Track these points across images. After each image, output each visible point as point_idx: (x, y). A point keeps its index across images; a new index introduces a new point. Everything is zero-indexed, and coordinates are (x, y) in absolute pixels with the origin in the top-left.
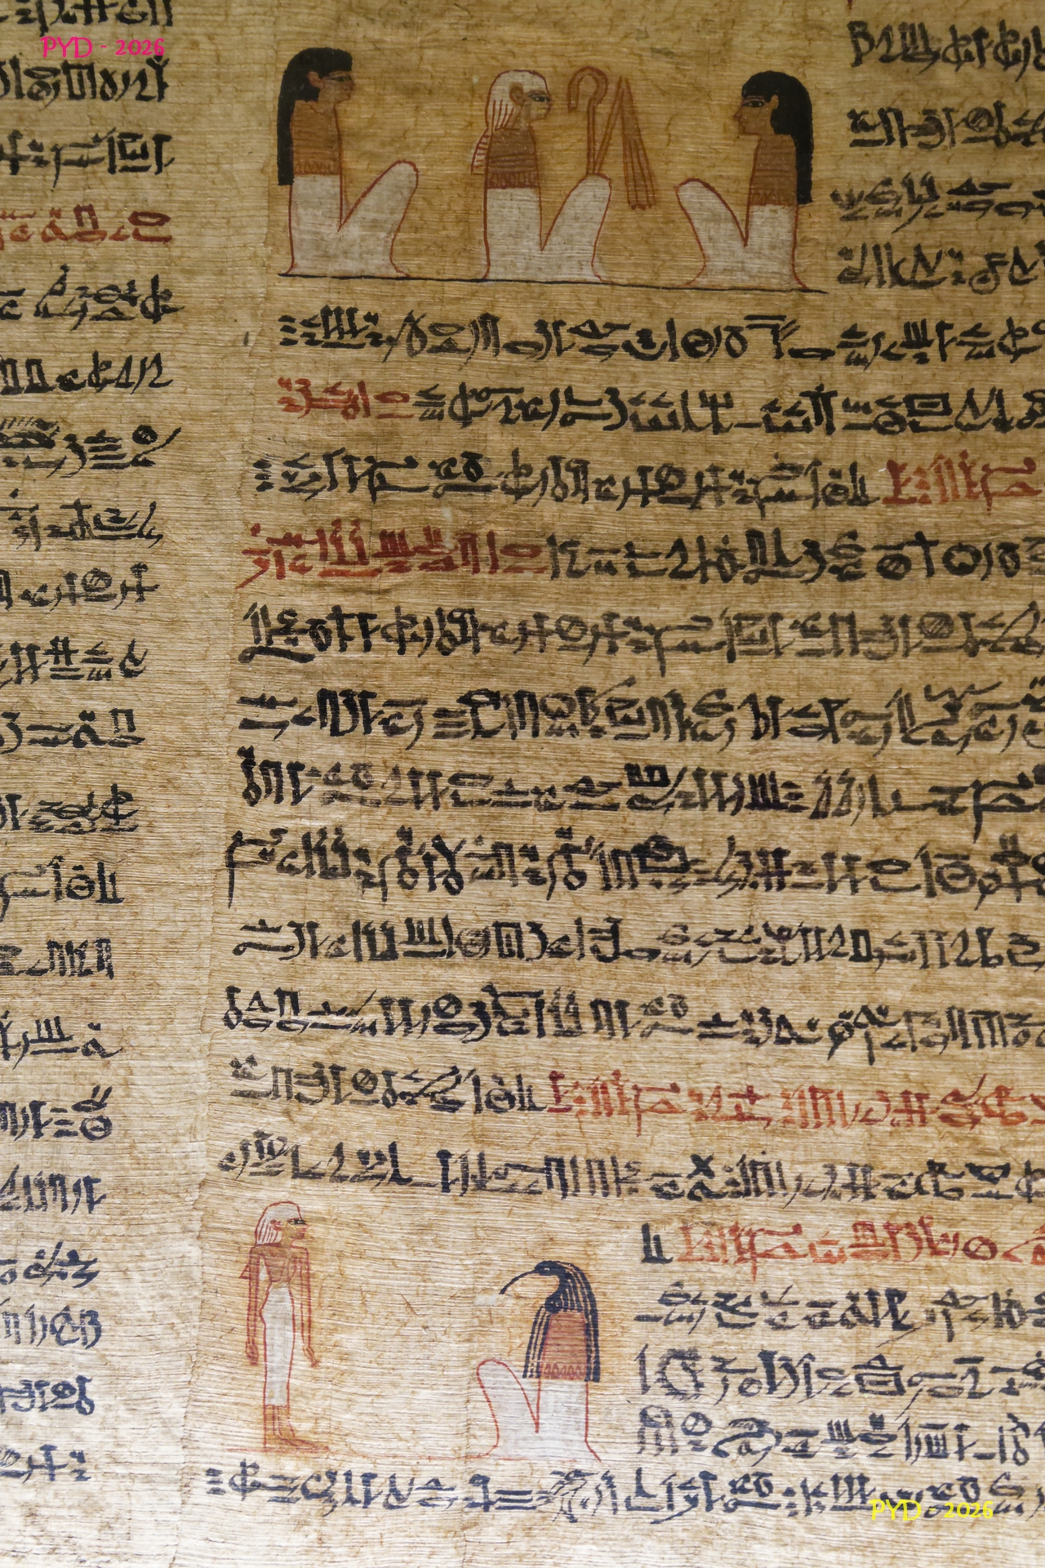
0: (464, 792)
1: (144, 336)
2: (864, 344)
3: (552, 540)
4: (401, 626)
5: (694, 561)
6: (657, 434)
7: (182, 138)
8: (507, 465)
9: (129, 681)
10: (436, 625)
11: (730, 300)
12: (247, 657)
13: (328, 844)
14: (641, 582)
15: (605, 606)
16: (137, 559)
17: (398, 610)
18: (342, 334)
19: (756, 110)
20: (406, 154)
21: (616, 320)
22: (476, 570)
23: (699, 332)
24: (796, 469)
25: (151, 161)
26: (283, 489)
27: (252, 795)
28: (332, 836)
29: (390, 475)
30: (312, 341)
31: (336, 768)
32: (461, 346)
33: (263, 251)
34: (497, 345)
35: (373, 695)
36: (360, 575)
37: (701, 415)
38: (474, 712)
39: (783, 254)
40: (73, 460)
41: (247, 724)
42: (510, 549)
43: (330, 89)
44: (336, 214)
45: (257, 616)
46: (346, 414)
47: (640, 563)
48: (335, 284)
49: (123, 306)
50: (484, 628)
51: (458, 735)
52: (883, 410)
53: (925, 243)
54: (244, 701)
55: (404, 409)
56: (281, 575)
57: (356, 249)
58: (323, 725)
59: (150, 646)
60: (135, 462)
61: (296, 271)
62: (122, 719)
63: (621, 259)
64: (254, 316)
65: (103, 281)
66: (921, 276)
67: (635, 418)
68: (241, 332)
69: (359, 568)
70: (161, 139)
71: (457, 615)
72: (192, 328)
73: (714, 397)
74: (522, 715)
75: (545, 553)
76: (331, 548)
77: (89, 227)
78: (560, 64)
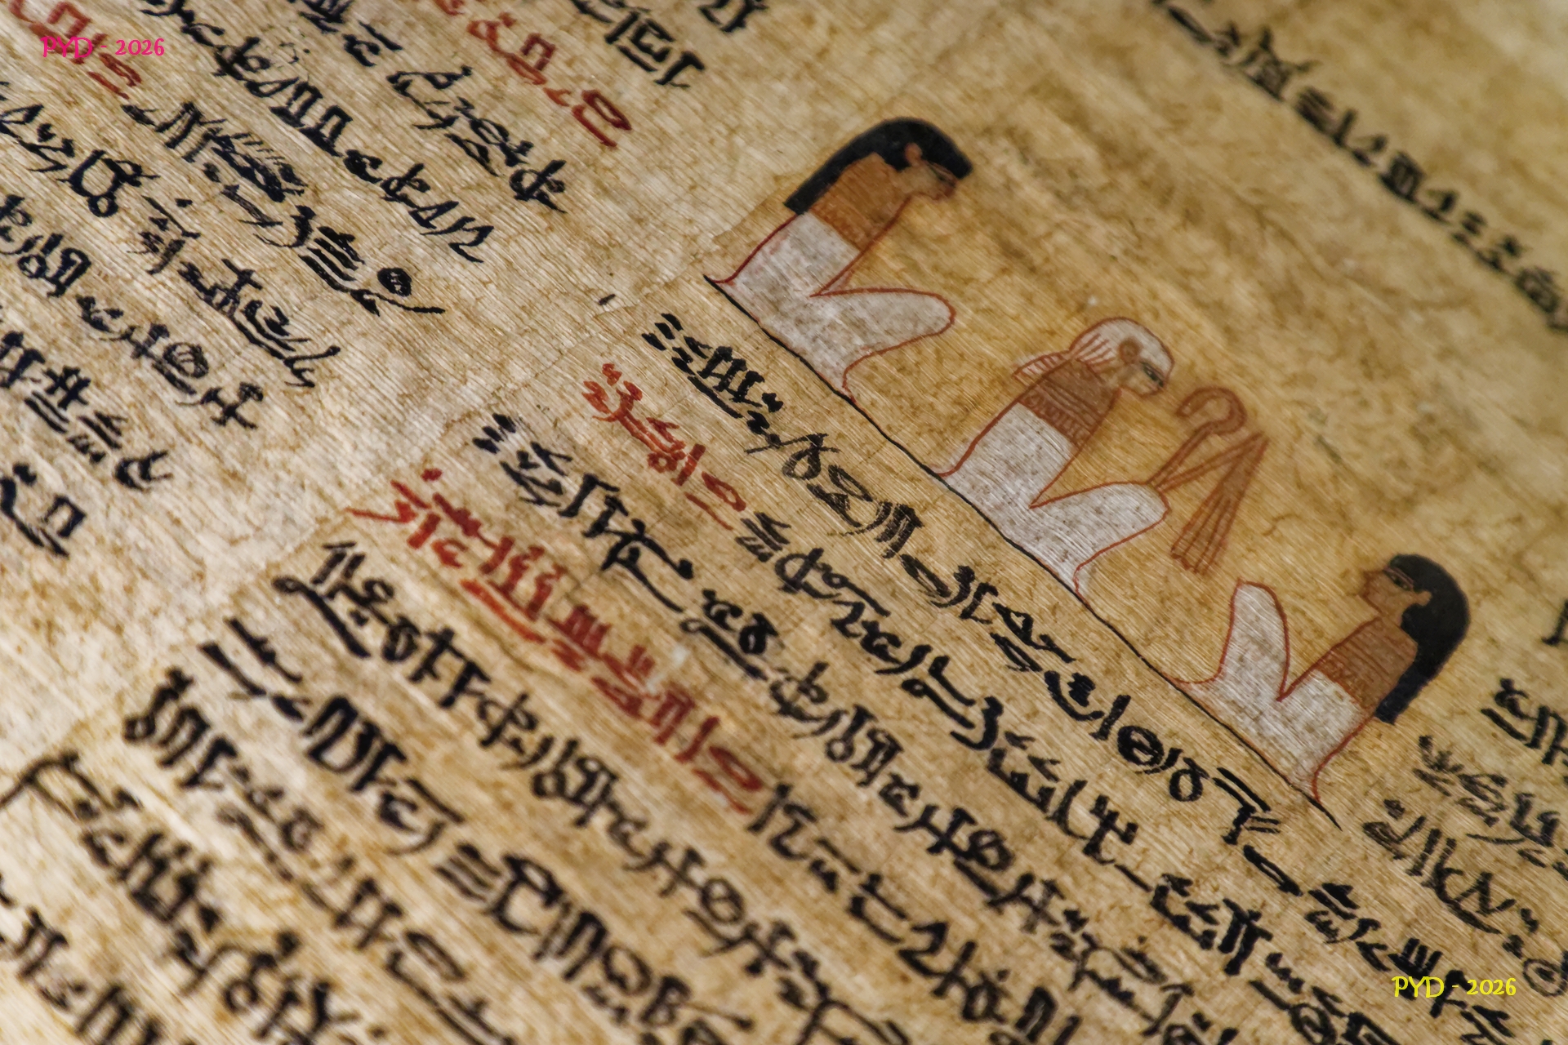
0: (413, 962)
1: (492, 199)
2: (1346, 917)
3: (783, 790)
4: (510, 716)
5: (943, 961)
6: (1011, 793)
7: (717, 80)
8: (802, 670)
9: (115, 487)
10: (555, 753)
11: (1216, 736)
12: (285, 586)
13: (176, 867)
14: (856, 927)
15: (787, 914)
16: (259, 381)
17: (523, 697)
18: (723, 386)
19: (1395, 589)
20: (953, 298)
21: (1061, 642)
22: (661, 740)
23: (1150, 736)
24: (1154, 974)
25: (662, 70)
26: (505, 466)
27: (137, 729)
28: (191, 863)
29: (647, 559)
30: (682, 362)
31: (276, 794)
32: (852, 514)
33: (706, 242)
34: (896, 547)
35: (401, 757)
36: (513, 624)
37: (1082, 817)
38: (512, 886)
39: (1318, 747)
40: (287, 231)
41: (213, 652)
42: (722, 755)
43: (921, 177)
44: (825, 280)
45: (342, 557)
46: (653, 460)
47: (873, 907)
48: (761, 337)
49: (497, 156)
50: (614, 807)
51: (466, 892)
52: (1315, 1003)
53: (1500, 878)
54: (236, 626)
55: (727, 513)
56: (416, 542)
57: (818, 327)
58: (308, 733)
59: (181, 475)
60: (358, 295)
61: (728, 289)
62: (64, 515)
63: (1118, 593)
64: (637, 288)
65: (498, 115)
66: (1471, 905)
67: (999, 755)
68: (607, 289)
69: (520, 617)
70: (690, 60)
71: (592, 766)
72: (555, 238)
73: (1114, 815)
74: (570, 941)
75: (763, 797)
76: (505, 569)
77: (532, 61)
78: (1202, 368)
